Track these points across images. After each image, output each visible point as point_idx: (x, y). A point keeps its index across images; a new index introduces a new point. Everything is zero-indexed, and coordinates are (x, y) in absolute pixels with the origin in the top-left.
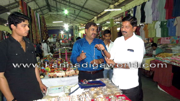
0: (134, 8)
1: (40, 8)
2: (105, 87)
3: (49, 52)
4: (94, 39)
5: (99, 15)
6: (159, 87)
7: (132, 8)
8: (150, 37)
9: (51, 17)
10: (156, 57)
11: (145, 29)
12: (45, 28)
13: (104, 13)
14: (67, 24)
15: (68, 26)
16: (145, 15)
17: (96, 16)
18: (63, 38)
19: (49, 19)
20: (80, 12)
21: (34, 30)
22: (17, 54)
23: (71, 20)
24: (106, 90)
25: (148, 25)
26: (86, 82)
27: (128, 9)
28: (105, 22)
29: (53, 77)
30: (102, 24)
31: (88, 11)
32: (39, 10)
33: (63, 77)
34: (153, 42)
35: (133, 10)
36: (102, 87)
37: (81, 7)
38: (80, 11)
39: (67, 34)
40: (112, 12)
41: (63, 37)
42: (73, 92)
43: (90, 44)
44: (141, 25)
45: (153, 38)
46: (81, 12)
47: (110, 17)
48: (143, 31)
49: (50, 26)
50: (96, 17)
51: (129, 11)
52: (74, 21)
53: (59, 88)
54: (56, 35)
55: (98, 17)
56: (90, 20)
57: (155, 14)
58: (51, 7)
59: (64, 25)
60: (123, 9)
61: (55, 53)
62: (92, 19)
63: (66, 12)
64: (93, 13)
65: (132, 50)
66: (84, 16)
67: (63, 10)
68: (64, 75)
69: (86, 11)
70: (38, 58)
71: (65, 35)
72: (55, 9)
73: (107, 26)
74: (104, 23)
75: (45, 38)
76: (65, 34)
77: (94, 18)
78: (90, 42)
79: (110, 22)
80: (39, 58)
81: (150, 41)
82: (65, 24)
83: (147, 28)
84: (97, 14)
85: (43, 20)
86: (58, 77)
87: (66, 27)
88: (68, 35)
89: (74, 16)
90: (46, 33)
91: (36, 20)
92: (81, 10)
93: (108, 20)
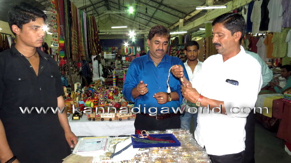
0: (249, 4)
1: (93, 5)
2: (180, 147)
3: (101, 75)
4: (165, 57)
5: (188, 17)
6: (286, 149)
7: (246, 4)
8: (275, 56)
9: (110, 19)
10: (286, 93)
11: (268, 42)
12: (95, 36)
13: (196, 13)
14: (133, 31)
15: (135, 34)
16: (269, 17)
17: (181, 18)
18: (127, 54)
19: (106, 23)
20: (156, 11)
21: (75, 38)
22: (20, 79)
23: (141, 25)
24: (181, 155)
25: (274, 35)
26: (146, 135)
27: (237, 7)
28: (197, 29)
29: (94, 120)
30: (192, 32)
31: (169, 10)
32: (92, 7)
33: (111, 120)
34: (281, 65)
35: (247, 7)
36: (174, 148)
37: (158, 3)
38: (155, 9)
39: (134, 47)
40: (210, 11)
41: (127, 52)
42: (118, 153)
43: (156, 65)
44: (259, 35)
45: (281, 58)
46: (159, 11)
47: (206, 21)
48: (263, 45)
49: (107, 33)
50: (181, 21)
51: (239, 10)
52: (146, 26)
53: (97, 142)
54: (117, 48)
55: (185, 20)
56: (173, 25)
57: (287, 16)
58: (109, 3)
59: (128, 32)
60: (228, 7)
61: (109, 78)
62: (176, 23)
63: (131, 10)
64: (177, 13)
65: (234, 82)
66: (162, 18)
67: (126, 8)
68: (114, 117)
69: (166, 9)
70: (78, 84)
71: (130, 49)
72: (117, 7)
73: (200, 35)
74: (196, 31)
75: (94, 51)
76: (131, 47)
77: (178, 21)
78: (156, 62)
79: (204, 29)
80: (80, 85)
81: (274, 64)
82: (130, 31)
83: (271, 41)
84: (184, 15)
85: (92, 23)
86: (103, 119)
87: (132, 35)
88: (136, 49)
89: (147, 18)
90: (96, 44)
91: (79, 22)
92: (157, 9)
93: (202, 26)
